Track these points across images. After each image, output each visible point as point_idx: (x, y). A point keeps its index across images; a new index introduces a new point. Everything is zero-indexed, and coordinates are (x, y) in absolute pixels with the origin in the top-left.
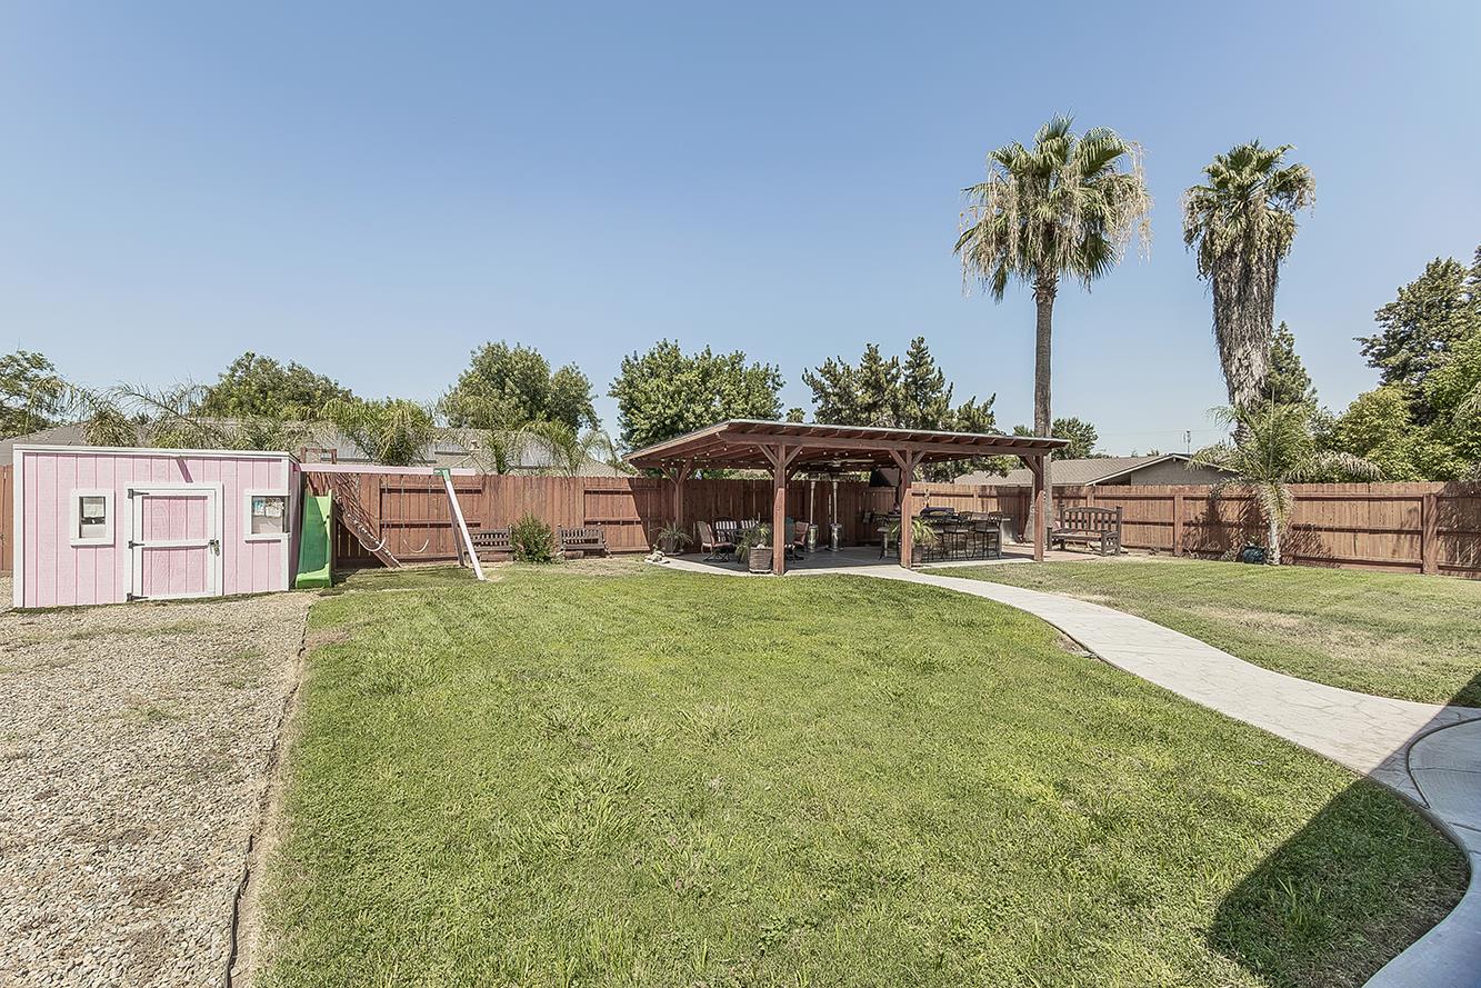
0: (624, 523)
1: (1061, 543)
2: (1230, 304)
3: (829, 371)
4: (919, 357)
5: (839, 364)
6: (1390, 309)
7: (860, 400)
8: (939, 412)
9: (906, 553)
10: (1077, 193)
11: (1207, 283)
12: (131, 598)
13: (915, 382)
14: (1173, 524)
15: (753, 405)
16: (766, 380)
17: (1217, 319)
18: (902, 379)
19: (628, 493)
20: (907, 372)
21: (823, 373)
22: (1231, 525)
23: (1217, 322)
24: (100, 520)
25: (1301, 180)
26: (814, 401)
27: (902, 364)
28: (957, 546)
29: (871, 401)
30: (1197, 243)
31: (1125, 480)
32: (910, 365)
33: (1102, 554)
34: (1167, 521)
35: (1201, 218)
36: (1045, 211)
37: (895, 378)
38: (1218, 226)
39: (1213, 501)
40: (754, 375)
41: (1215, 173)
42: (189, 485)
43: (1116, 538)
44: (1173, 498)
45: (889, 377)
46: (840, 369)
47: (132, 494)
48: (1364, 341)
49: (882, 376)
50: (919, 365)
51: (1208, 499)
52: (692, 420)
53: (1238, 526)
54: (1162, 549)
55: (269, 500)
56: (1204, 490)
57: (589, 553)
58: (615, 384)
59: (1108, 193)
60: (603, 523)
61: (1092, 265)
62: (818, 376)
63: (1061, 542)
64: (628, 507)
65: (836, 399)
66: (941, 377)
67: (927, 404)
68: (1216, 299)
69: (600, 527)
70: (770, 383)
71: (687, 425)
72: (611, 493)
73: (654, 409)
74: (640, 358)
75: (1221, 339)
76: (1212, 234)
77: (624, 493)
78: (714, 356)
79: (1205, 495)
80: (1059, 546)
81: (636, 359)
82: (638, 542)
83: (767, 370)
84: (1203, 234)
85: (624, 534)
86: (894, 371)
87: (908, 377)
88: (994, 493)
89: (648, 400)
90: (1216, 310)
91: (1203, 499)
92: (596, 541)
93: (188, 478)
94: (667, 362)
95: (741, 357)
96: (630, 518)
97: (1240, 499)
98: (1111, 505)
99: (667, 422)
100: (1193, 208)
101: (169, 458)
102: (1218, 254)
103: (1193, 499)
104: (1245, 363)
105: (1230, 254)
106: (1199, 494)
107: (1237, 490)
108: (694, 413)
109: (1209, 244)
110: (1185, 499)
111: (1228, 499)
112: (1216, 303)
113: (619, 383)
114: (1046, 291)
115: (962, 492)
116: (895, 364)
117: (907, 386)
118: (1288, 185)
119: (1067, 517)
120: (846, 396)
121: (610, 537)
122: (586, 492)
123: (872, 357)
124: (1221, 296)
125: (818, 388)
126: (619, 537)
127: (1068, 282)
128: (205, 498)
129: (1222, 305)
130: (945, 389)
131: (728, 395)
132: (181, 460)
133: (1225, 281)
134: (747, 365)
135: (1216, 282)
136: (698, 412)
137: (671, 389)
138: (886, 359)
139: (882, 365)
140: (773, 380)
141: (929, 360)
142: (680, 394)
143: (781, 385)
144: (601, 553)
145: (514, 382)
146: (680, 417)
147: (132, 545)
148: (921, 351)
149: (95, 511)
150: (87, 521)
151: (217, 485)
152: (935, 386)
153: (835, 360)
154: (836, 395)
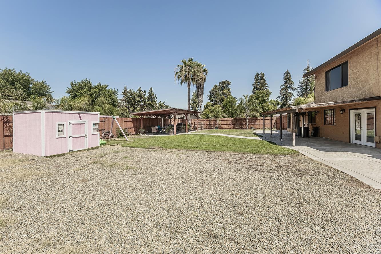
1: (195, 128)
3: (130, 92)
6: (211, 91)
12: (70, 151)
13: (150, 97)
15: (112, 99)
18: (147, 95)
19: (131, 121)
24: (62, 131)
25: (207, 71)
29: (139, 100)
32: (149, 93)
40: (111, 91)
42: (81, 121)
43: (203, 127)
44: (205, 121)
46: (132, 92)
47: (70, 123)
48: (208, 96)
49: (142, 94)
50: (151, 93)
55: (96, 124)
60: (128, 128)
64: (131, 125)
66: (155, 96)
72: (129, 121)
75: (198, 94)
78: (101, 85)
82: (133, 132)
85: (131, 130)
86: (145, 94)
91: (209, 121)
92: (127, 132)
93: (81, 119)
95: (107, 86)
96: (132, 127)
101: (77, 114)
104: (201, 99)
107: (213, 119)
110: (207, 121)
112: (197, 88)
114: (189, 86)
116: (145, 92)
117: (148, 97)
118: (205, 71)
122: (125, 121)
123: (140, 90)
128: (84, 124)
132: (79, 114)
134: (108, 88)
138: (143, 91)
140: (116, 93)
141: (153, 92)
147: (70, 137)
148: (151, 90)
149: (61, 128)
150: (59, 131)
151: (87, 120)
152: (154, 98)
153: (132, 90)
154: (132, 98)
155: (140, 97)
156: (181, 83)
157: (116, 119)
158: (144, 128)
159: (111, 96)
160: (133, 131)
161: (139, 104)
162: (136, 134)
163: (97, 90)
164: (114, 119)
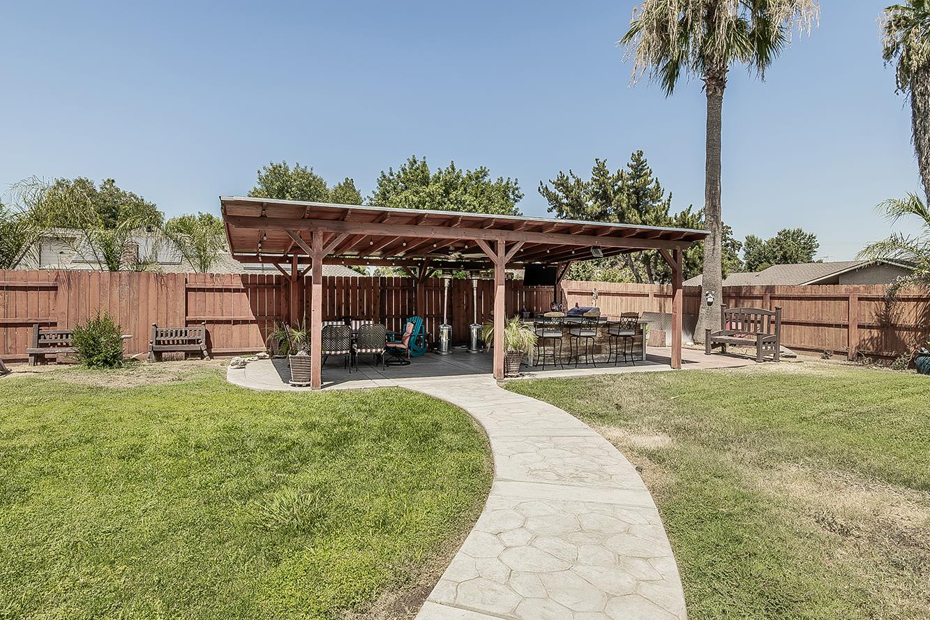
0: (236, 322)
3: (562, 184)
4: (639, 168)
5: (570, 177)
7: (589, 210)
9: (497, 362)
11: (905, 96)
13: (636, 192)
14: (847, 326)
16: (508, 193)
17: (916, 130)
20: (629, 183)
21: (557, 185)
22: (908, 329)
23: (915, 133)
26: (550, 210)
27: (625, 176)
30: (895, 60)
31: (834, 281)
32: (632, 177)
33: (758, 359)
34: (841, 322)
35: (899, 35)
38: (915, 43)
39: (888, 301)
40: (496, 188)
43: (775, 342)
44: (847, 299)
45: (616, 188)
46: (572, 182)
49: (609, 187)
50: (640, 176)
51: (883, 299)
53: (916, 329)
54: (836, 353)
56: (879, 292)
62: (552, 189)
63: (723, 345)
64: (240, 306)
65: (568, 208)
66: (658, 187)
68: (914, 112)
69: (204, 326)
70: (510, 195)
72: (220, 290)
75: (919, 149)
76: (908, 51)
78: (457, 171)
79: (881, 294)
80: (719, 349)
81: (391, 174)
83: (508, 184)
84: (901, 51)
85: (236, 335)
86: (620, 183)
90: (914, 122)
91: (878, 299)
94: (415, 177)
95: (484, 173)
97: (917, 299)
100: (890, 27)
102: (914, 68)
103: (868, 299)
106: (874, 294)
107: (913, 290)
109: (906, 60)
110: (860, 299)
111: (904, 300)
112: (914, 114)
114: (715, 83)
122: (188, 290)
123: (600, 170)
124: (919, 109)
125: (553, 199)
130: (664, 198)
131: (470, 205)
133: (922, 94)
135: (913, 95)
138: (613, 173)
139: (610, 178)
140: (513, 193)
141: (648, 171)
143: (520, 197)
144: (202, 355)
148: (640, 162)
153: (567, 174)
155: (604, 197)
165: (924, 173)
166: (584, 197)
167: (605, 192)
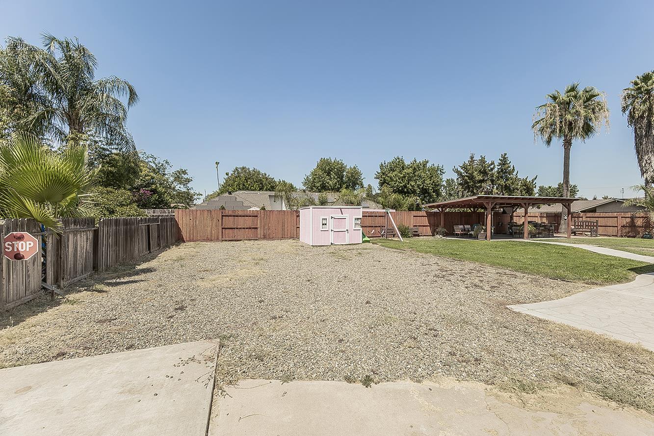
0: (424, 226)
1: (574, 233)
2: (642, 137)
3: (464, 167)
4: (504, 161)
5: (467, 164)
8: (512, 183)
9: (526, 235)
10: (582, 112)
11: (631, 129)
12: (332, 244)
13: (502, 171)
14: (617, 227)
15: (434, 181)
16: (436, 172)
17: (636, 144)
18: (496, 169)
19: (426, 216)
20: (499, 167)
21: (462, 168)
22: (640, 227)
23: (636, 145)
24: (326, 224)
26: (457, 178)
27: (496, 164)
28: (539, 234)
29: (482, 179)
30: (627, 112)
31: (594, 210)
32: (500, 164)
33: (591, 236)
34: (615, 225)
35: (629, 101)
36: (569, 117)
37: (492, 169)
38: (637, 106)
39: (632, 218)
40: (433, 169)
41: (636, 84)
43: (596, 231)
44: (617, 217)
47: (332, 217)
49: (487, 168)
50: (504, 164)
51: (630, 218)
52: (411, 188)
53: (642, 227)
54: (613, 236)
55: (358, 219)
56: (629, 215)
57: (415, 235)
58: (377, 173)
59: (593, 110)
61: (587, 134)
62: (459, 169)
64: (425, 221)
65: (467, 178)
66: (514, 169)
67: (507, 180)
68: (636, 135)
69: (418, 227)
70: (439, 172)
71: (407, 190)
72: (421, 216)
73: (395, 184)
74: (387, 163)
75: (638, 152)
76: (634, 109)
77: (424, 216)
78: (417, 162)
79: (630, 216)
81: (385, 164)
82: (428, 232)
83: (438, 167)
84: (630, 108)
85: (424, 230)
86: (492, 166)
87: (499, 169)
88: (545, 216)
89: (392, 180)
90: (636, 140)
91: (629, 217)
92: (417, 232)
93: (342, 214)
94: (398, 165)
95: (427, 162)
96: (426, 225)
97: (642, 217)
98: (594, 220)
99: (400, 189)
100: (625, 98)
101: (339, 208)
102: (636, 117)
103: (624, 217)
104: (649, 162)
105: (642, 117)
106: (627, 216)
107: (642, 214)
108: (411, 185)
109: (632, 113)
110: (622, 217)
111: (638, 218)
112: (636, 136)
113: (378, 173)
114: (568, 144)
115: (533, 215)
116: (493, 163)
117: (498, 173)
119: (577, 224)
120: (471, 177)
121: (420, 230)
122: (414, 216)
123: (483, 161)
124: (638, 135)
125: (460, 173)
126: (423, 230)
127: (577, 142)
128: (346, 218)
129: (639, 139)
130: (515, 173)
131: (424, 178)
132: (341, 209)
133: (640, 128)
134: (428, 165)
135: (636, 128)
136: (413, 184)
137: (402, 175)
138: (489, 161)
139: (487, 164)
140: (441, 171)
141: (508, 162)
142: (405, 177)
143: (444, 173)
144: (418, 236)
145: (335, 173)
146: (405, 186)
147: (332, 230)
148: (505, 158)
149: (324, 222)
150: (323, 224)
151: (348, 215)
152: (511, 173)
154: (467, 176)
155: (484, 173)
156: (549, 142)
157: (389, 214)
158: (445, 227)
159: (432, 176)
160: (428, 230)
161: (481, 187)
162: (433, 235)
163: (410, 170)
164: (387, 213)
165: (640, 162)
166: (475, 173)
167: (485, 170)
